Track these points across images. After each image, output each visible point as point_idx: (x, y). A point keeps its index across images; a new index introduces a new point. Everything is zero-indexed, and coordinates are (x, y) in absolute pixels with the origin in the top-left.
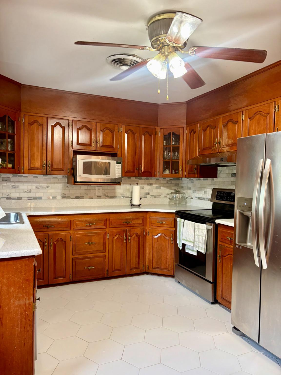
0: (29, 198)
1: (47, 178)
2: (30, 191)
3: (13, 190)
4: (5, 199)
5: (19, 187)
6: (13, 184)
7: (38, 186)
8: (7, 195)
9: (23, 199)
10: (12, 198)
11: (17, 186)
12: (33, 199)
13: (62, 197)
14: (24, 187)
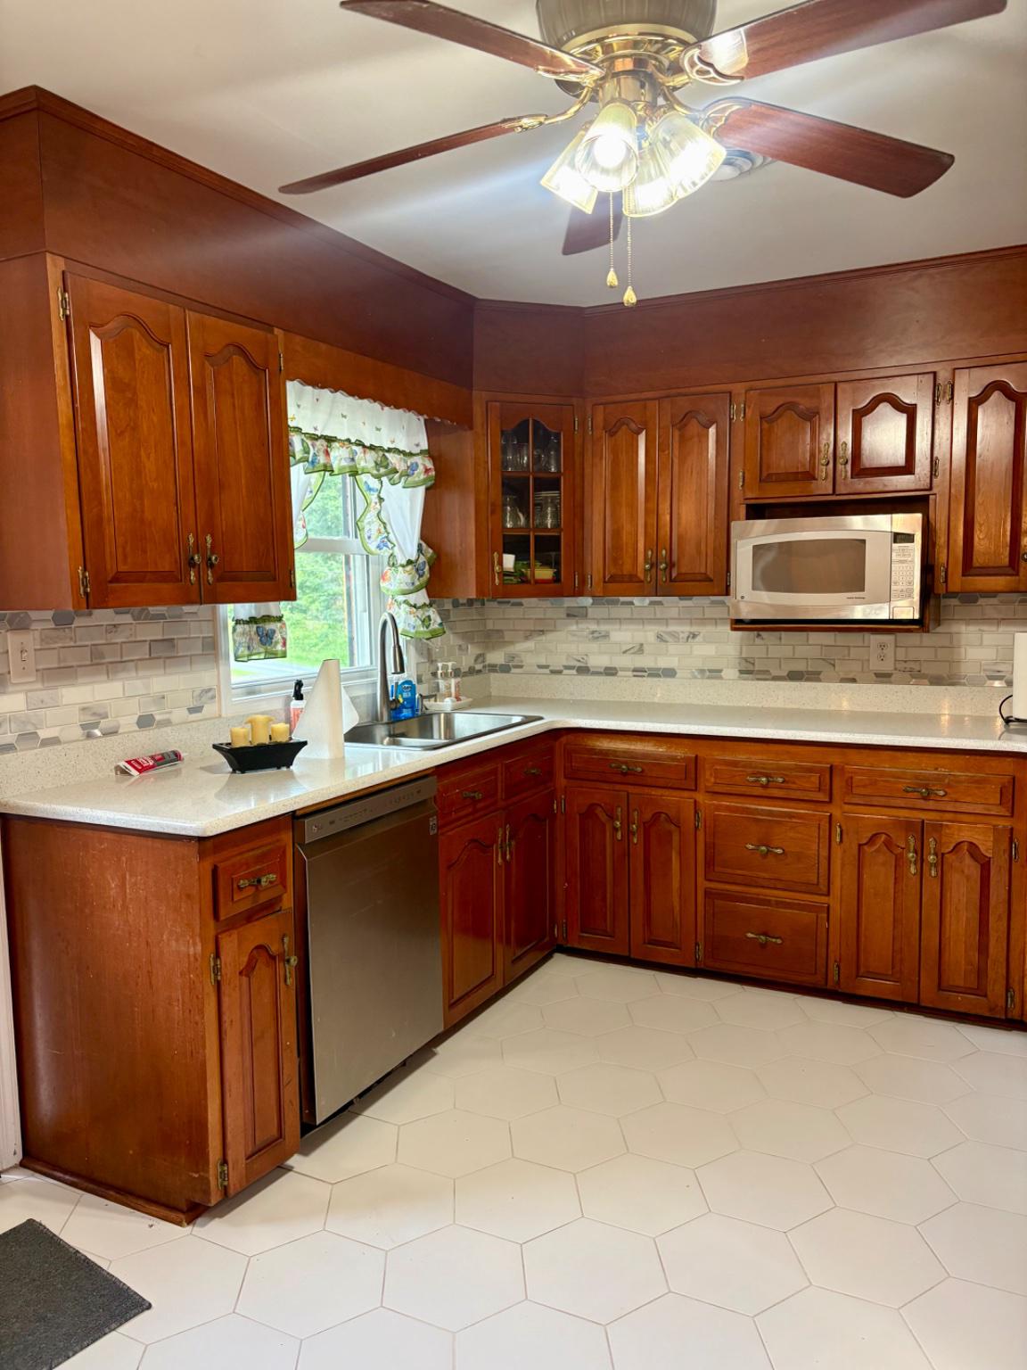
0: (639, 672)
1: (693, 605)
2: (640, 649)
3: (594, 646)
4: (574, 672)
5: (608, 636)
6: (594, 627)
7: (664, 632)
8: (579, 661)
9: (620, 673)
10: (592, 670)
11: (603, 634)
12: (650, 675)
13: (741, 672)
14: (623, 635)
